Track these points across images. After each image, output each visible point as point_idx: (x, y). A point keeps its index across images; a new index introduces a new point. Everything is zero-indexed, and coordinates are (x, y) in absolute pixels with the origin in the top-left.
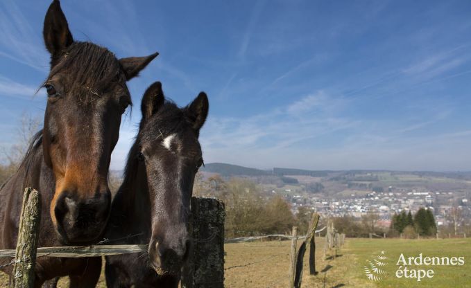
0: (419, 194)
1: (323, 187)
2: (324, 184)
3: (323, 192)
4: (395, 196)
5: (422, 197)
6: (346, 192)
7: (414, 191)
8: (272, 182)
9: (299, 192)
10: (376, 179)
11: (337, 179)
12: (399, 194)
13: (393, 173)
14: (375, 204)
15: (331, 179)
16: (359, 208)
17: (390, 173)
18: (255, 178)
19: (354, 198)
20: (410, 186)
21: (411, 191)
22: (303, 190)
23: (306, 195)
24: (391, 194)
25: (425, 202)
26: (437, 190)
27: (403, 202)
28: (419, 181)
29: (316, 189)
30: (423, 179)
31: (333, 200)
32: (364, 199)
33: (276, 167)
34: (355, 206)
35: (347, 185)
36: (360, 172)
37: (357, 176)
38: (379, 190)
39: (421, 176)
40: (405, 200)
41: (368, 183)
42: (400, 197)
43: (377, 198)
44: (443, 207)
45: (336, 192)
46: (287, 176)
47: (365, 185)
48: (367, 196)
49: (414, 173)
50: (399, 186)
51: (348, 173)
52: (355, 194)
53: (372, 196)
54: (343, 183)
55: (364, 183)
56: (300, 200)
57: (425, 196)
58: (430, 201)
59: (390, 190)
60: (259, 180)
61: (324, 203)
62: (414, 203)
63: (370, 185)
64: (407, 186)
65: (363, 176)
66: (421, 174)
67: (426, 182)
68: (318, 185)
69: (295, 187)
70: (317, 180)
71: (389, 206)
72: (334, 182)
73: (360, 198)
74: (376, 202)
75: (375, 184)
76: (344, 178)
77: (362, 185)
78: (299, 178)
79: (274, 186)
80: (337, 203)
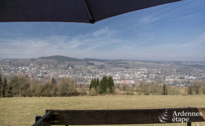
0: (143, 69)
1: (105, 67)
2: (105, 65)
3: (104, 68)
4: (133, 70)
5: (143, 71)
6: (114, 69)
7: (141, 68)
8: (82, 64)
9: (94, 69)
10: (126, 63)
11: (111, 63)
12: (135, 70)
13: (134, 61)
14: (125, 74)
15: (109, 63)
16: (118, 75)
17: (132, 61)
18: (75, 62)
19: (117, 71)
20: (140, 66)
21: (139, 68)
22: (96, 68)
23: (97, 70)
24: (132, 69)
25: (144, 73)
26: (150, 68)
27: (136, 73)
28: (143, 64)
29: (101, 67)
30: (145, 63)
31: (108, 72)
32: (121, 72)
33: (85, 58)
34: (116, 75)
35: (114, 66)
36: (121, 60)
37: (119, 62)
38: (127, 68)
39: (144, 62)
40: (137, 72)
41: (123, 65)
42: (135, 71)
43: (126, 71)
44: (151, 75)
45: (110, 69)
46: (90, 62)
47: (122, 66)
48: (122, 70)
49: (142, 61)
50: (135, 66)
51: (116, 60)
52: (118, 69)
53: (124, 70)
54: (113, 65)
55: (121, 65)
56: (93, 72)
57: (145, 70)
58: (146, 72)
59: (131, 68)
60: (76, 63)
61: (103, 73)
62: (140, 73)
63: (124, 66)
64: (139, 66)
65: (122, 62)
66: (144, 61)
67: (146, 64)
68: (102, 65)
69: (92, 67)
70: (103, 63)
71: (130, 75)
72: (109, 64)
73: (119, 71)
74: (125, 73)
75: (126, 65)
76: (114, 63)
77: (121, 66)
78: (95, 63)
79: (83, 66)
80: (109, 74)
